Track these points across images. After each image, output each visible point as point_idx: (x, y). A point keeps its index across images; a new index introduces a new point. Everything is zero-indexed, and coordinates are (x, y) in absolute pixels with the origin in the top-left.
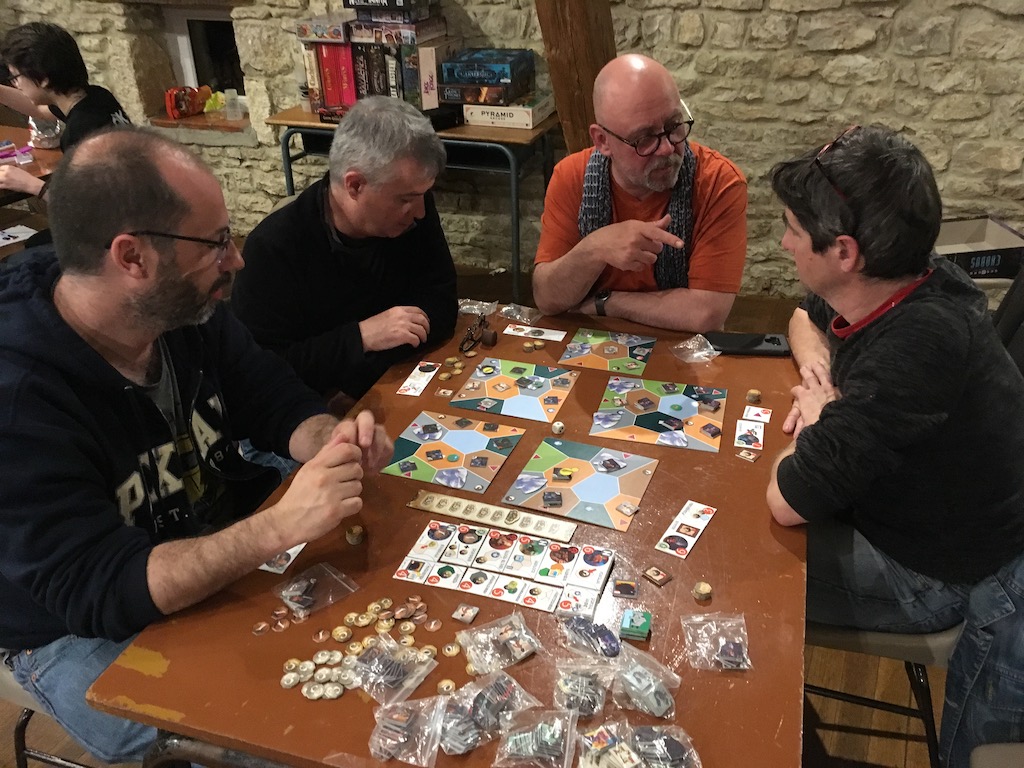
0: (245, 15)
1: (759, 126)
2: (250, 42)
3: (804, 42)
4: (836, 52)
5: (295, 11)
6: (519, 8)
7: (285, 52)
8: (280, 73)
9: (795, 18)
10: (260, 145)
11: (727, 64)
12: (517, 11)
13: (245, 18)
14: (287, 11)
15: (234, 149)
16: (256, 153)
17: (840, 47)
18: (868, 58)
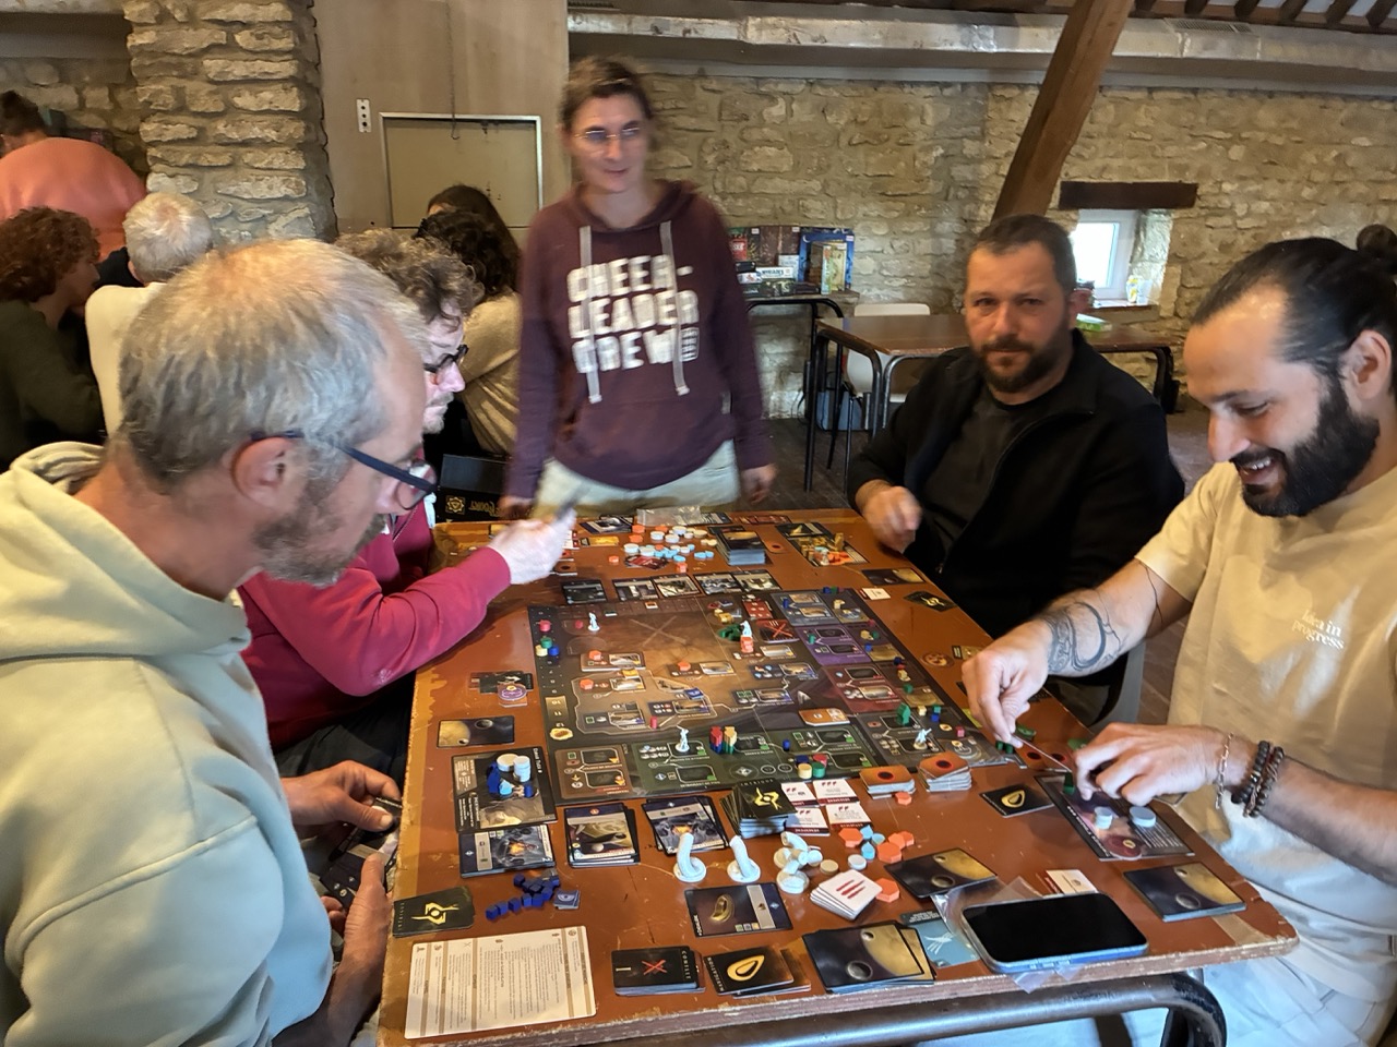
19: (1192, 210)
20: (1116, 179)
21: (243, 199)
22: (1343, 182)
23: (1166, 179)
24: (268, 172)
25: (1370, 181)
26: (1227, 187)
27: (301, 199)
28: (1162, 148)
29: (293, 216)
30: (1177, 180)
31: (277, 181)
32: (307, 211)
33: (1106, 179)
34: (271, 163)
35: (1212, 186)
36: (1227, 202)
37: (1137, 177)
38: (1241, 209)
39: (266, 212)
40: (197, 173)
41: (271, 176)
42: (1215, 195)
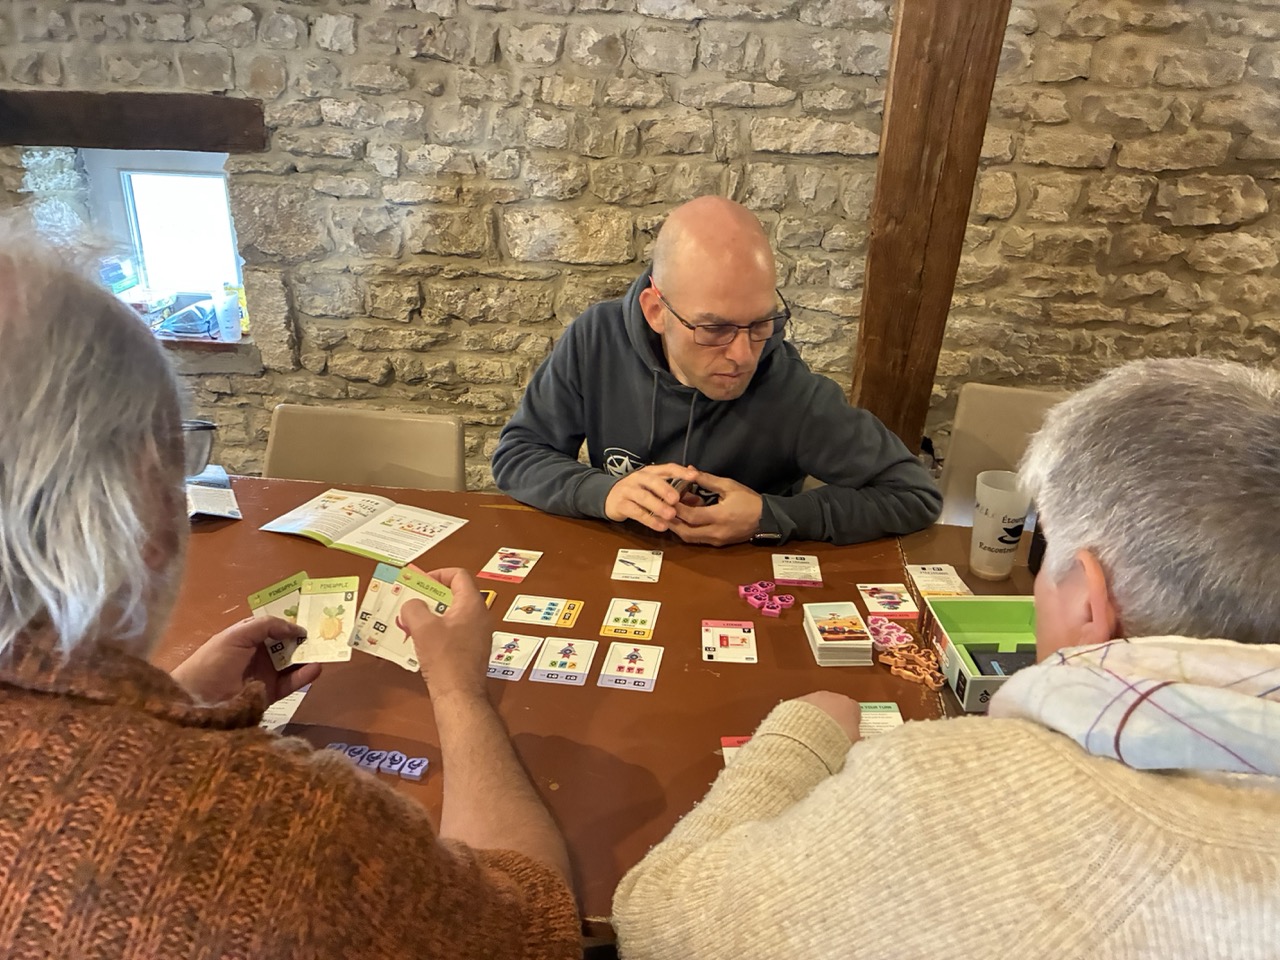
0: (249, 168)
1: (1089, 332)
2: (257, 210)
3: (1167, 215)
4: (1209, 229)
5: (340, 164)
6: (725, 161)
7: (319, 226)
8: (308, 259)
9: (1153, 179)
10: (266, 371)
11: (1050, 244)
12: (720, 167)
13: (249, 172)
14: (327, 162)
15: (218, 378)
16: (258, 385)
17: (1217, 222)
18: (1255, 237)
19: (265, 157)
20: (74, 85)
22: (635, 106)
23: (180, 88)
25: (713, 106)
26: (331, 109)
28: (151, 20)
30: (208, 90)
33: (49, 83)
35: (295, 107)
36: (341, 144)
37: (115, 80)
38: (383, 159)
42: (308, 125)
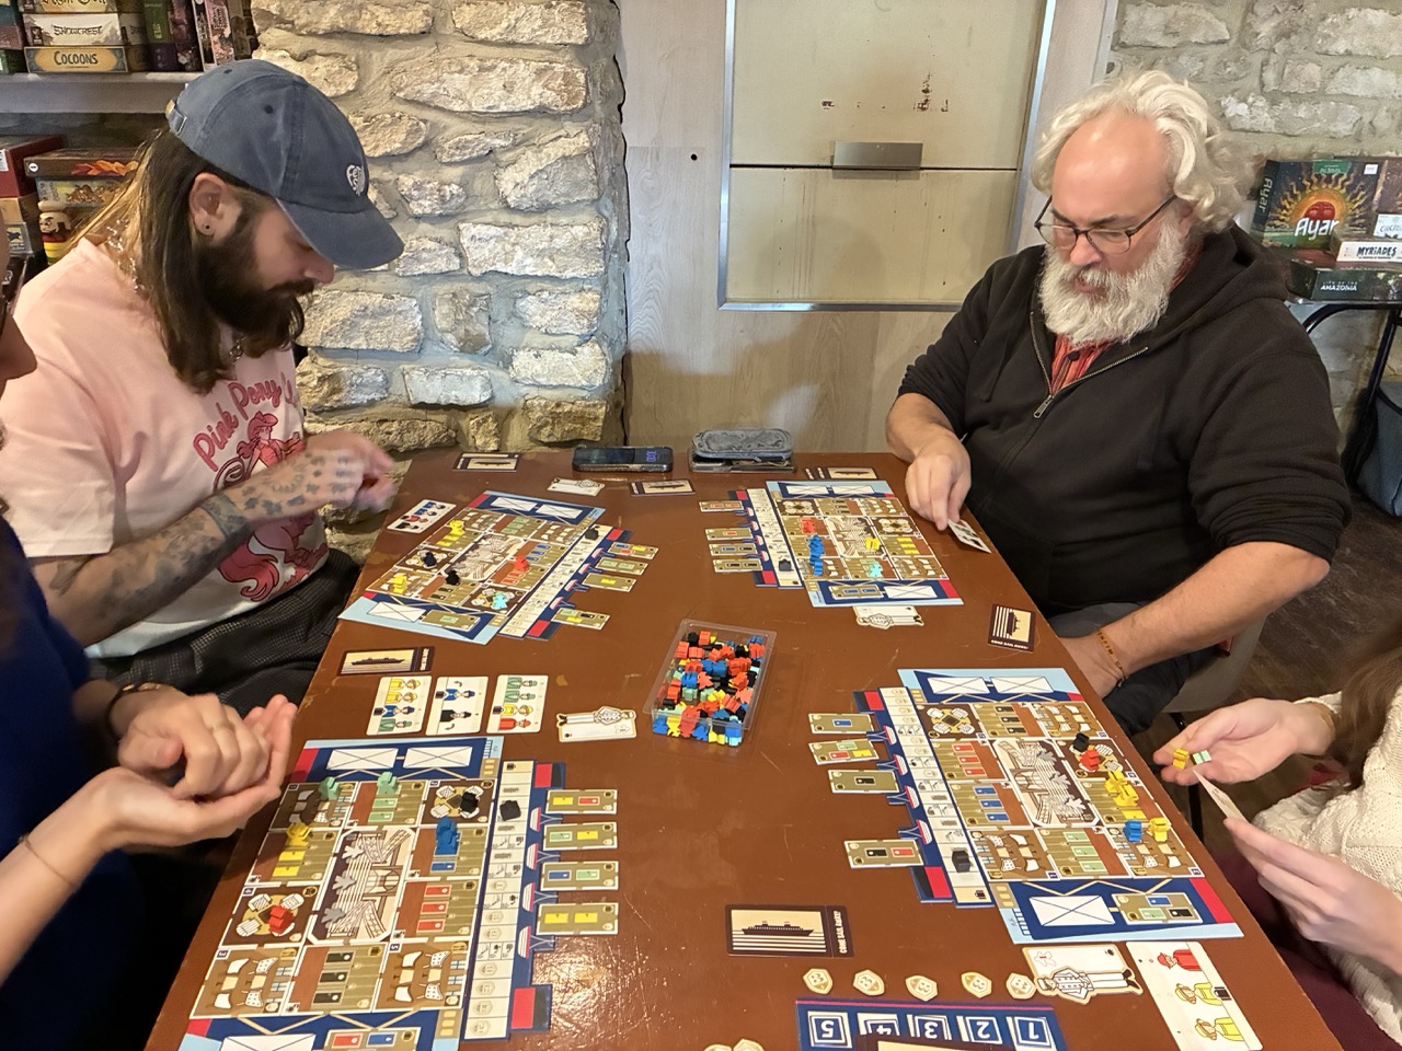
21: (451, 112)
24: (508, 52)
27: (572, 115)
29: (554, 151)
31: (523, 71)
32: (583, 141)
34: (512, 28)
39: (498, 142)
40: (353, 52)
41: (511, 61)
